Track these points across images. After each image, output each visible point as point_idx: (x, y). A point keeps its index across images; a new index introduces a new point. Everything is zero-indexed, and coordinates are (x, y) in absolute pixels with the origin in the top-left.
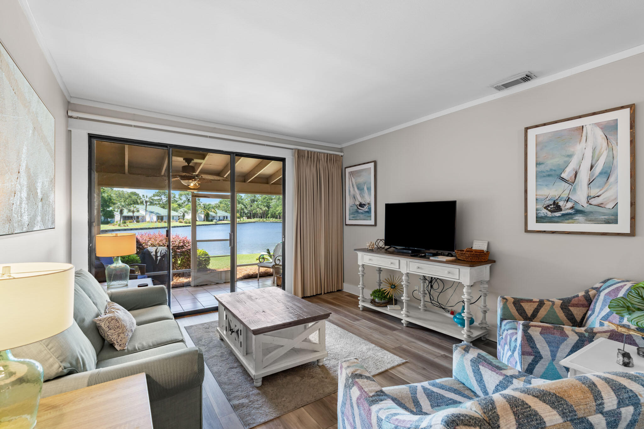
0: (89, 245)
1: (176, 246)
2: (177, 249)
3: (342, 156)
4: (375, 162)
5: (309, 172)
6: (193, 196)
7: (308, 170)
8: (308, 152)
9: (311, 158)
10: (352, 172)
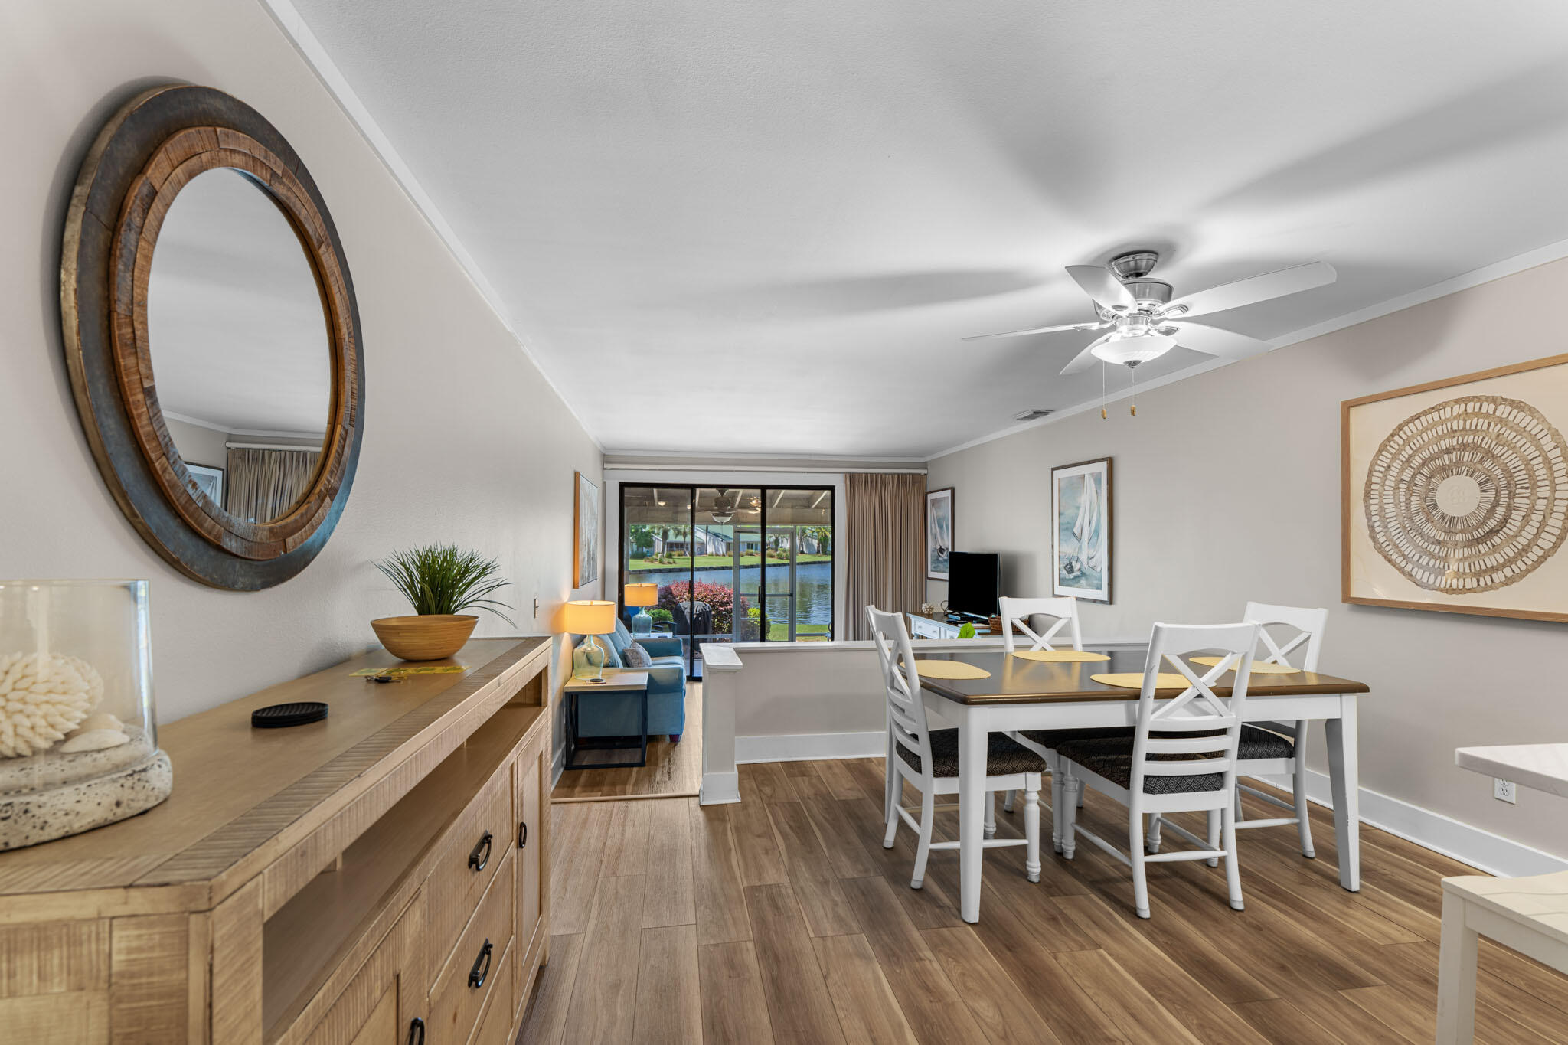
0: (619, 595)
2: (721, 606)
3: (926, 475)
4: (953, 490)
5: (868, 503)
6: (735, 532)
7: (866, 502)
8: (866, 474)
9: (871, 482)
10: (933, 501)
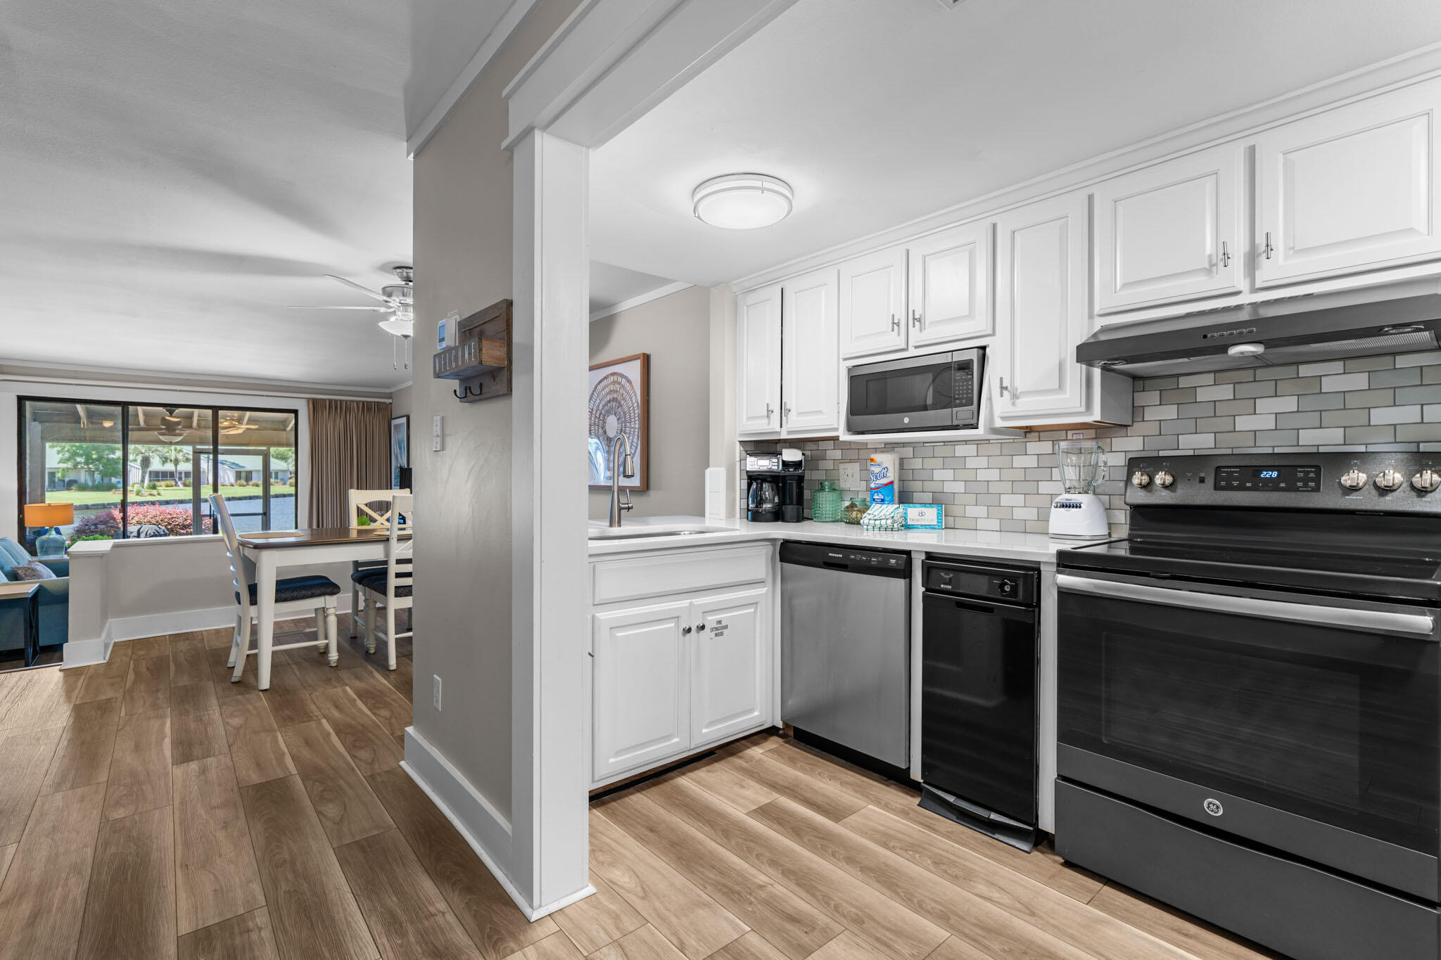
0: (19, 516)
1: (178, 525)
3: (391, 403)
4: (408, 417)
5: (332, 426)
6: (194, 453)
8: (330, 401)
9: (336, 408)
10: (395, 426)
